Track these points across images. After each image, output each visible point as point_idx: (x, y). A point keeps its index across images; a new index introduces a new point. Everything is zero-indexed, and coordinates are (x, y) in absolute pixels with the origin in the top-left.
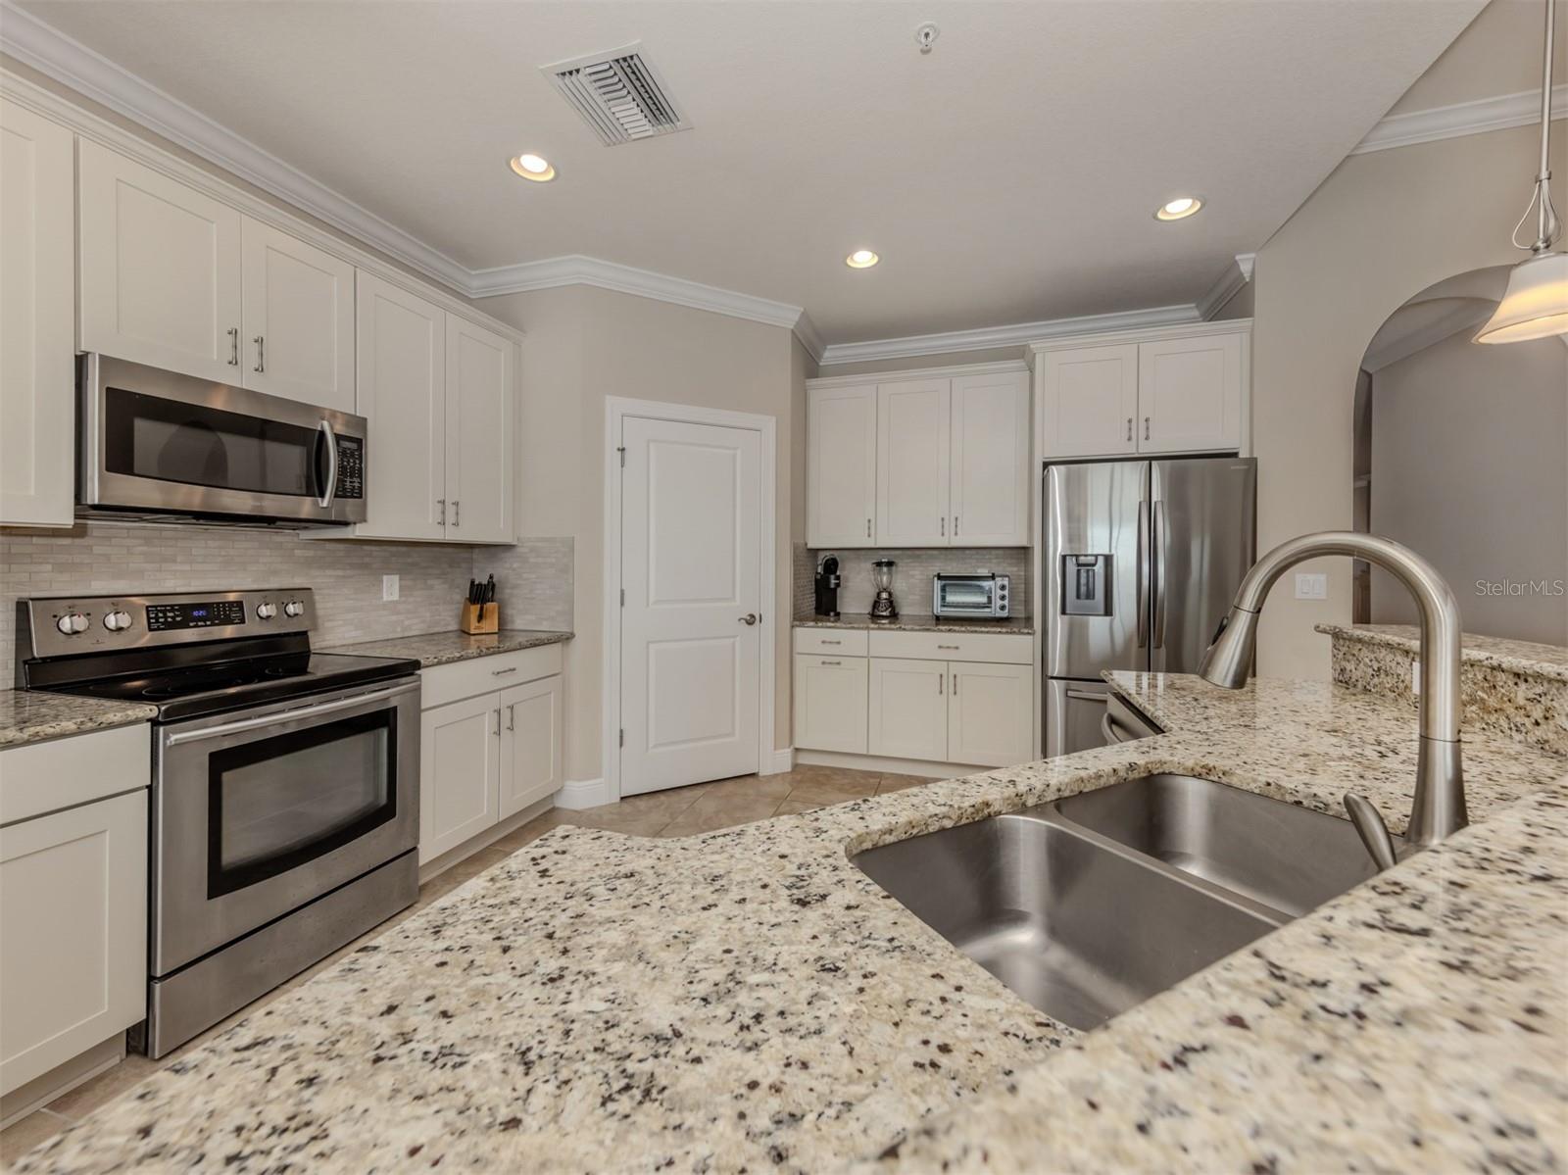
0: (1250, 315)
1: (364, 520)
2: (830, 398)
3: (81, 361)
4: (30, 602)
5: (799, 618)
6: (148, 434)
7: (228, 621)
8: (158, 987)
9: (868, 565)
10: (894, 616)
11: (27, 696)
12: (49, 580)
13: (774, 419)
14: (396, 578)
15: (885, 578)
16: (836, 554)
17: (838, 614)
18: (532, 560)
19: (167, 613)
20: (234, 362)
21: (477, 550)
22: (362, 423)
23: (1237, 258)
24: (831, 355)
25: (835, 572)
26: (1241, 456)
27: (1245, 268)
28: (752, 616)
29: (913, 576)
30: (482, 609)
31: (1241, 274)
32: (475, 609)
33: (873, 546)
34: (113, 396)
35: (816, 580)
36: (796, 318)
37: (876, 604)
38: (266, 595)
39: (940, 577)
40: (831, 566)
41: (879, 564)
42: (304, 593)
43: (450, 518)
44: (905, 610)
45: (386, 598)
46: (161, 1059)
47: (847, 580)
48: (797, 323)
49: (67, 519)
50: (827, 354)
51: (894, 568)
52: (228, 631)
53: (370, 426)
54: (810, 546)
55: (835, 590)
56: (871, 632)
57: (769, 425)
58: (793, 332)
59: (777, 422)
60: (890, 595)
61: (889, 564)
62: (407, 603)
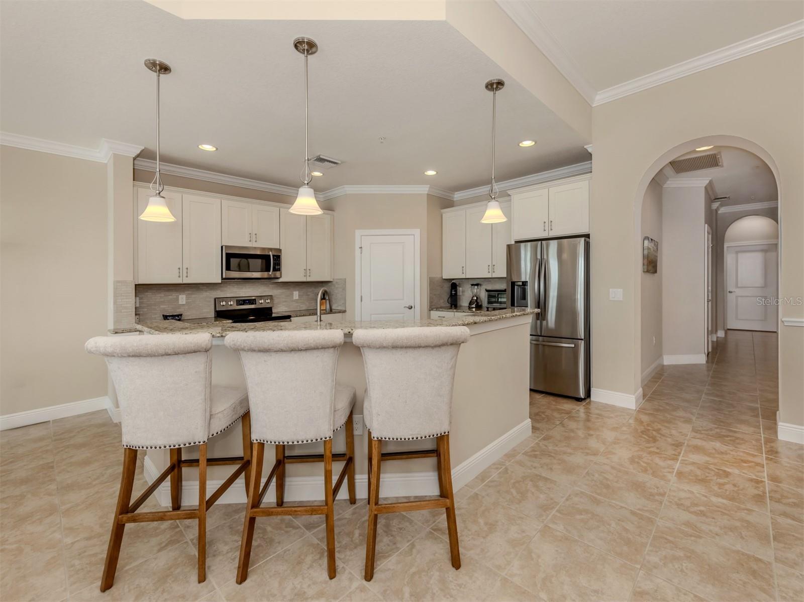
1: (282, 277)
2: (451, 217)
3: (222, 247)
4: (216, 299)
5: (433, 307)
6: (234, 262)
7: (253, 304)
9: (469, 285)
12: (219, 294)
13: (419, 229)
14: (297, 292)
15: (476, 290)
18: (336, 286)
19: (241, 302)
20: (251, 241)
22: (280, 250)
23: (585, 147)
24: (458, 196)
27: (590, 150)
28: (411, 306)
33: (464, 277)
34: (227, 254)
36: (428, 189)
37: (471, 302)
38: (261, 297)
39: (487, 291)
42: (271, 297)
43: (308, 274)
45: (294, 298)
48: (429, 191)
49: (220, 281)
51: (478, 287)
52: (252, 306)
53: (282, 252)
54: (444, 278)
56: (455, 313)
57: (417, 233)
58: (427, 195)
59: (421, 231)
60: (477, 298)
61: (477, 285)
62: (301, 300)
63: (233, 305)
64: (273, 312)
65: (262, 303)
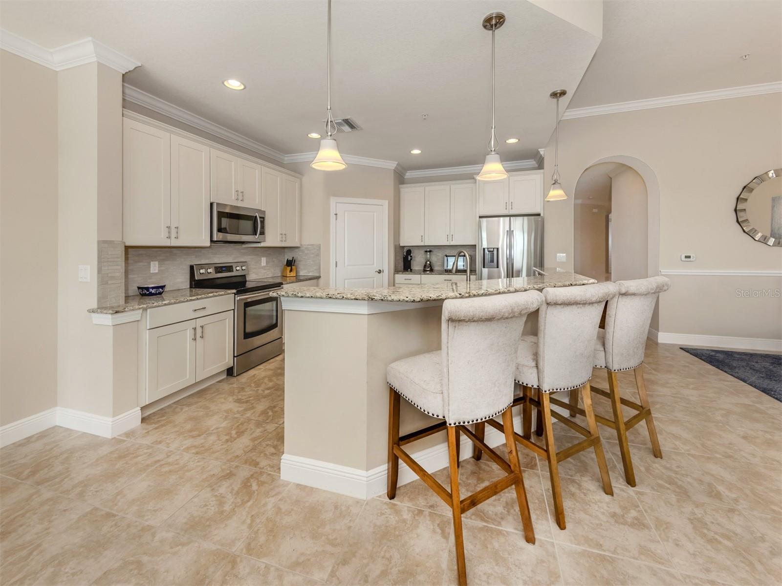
0: (543, 169)
1: (265, 241)
2: (409, 193)
3: (212, 204)
4: (195, 266)
5: (397, 271)
6: (223, 222)
7: (230, 271)
8: (235, 358)
9: (422, 252)
10: (432, 270)
11: (194, 290)
12: (199, 259)
13: (387, 201)
14: (265, 258)
15: (428, 256)
16: (410, 248)
17: (411, 270)
18: (306, 252)
19: (219, 269)
20: (237, 199)
21: (286, 249)
22: (264, 212)
23: (539, 150)
24: (409, 175)
25: (410, 254)
26: (541, 215)
27: (542, 153)
28: (380, 270)
29: (439, 256)
30: (291, 268)
31: (541, 155)
32: (289, 268)
33: (423, 245)
34: (218, 213)
35: (404, 258)
36: (395, 165)
37: (425, 266)
38: (239, 264)
39: (446, 256)
40: (409, 252)
41: (426, 251)
42: (244, 263)
43: (283, 239)
44: (436, 268)
45: (263, 265)
46: (237, 376)
47: (415, 257)
48: (396, 168)
49: (207, 243)
50: (407, 174)
51: (432, 253)
53: (266, 214)
54: (401, 245)
55: (410, 261)
56: (422, 275)
57: (386, 203)
58: (394, 170)
59: (389, 202)
60: (430, 262)
61: (430, 251)
62: (268, 266)
63: (211, 273)
64: (247, 279)
65: (237, 271)
